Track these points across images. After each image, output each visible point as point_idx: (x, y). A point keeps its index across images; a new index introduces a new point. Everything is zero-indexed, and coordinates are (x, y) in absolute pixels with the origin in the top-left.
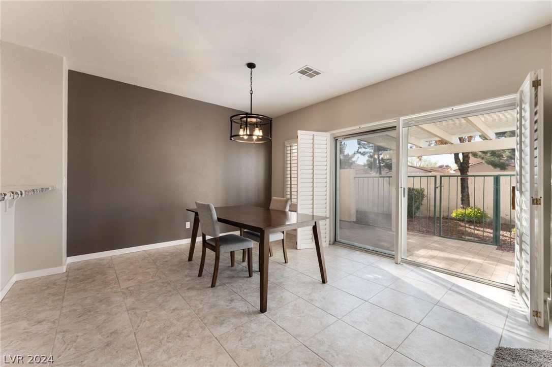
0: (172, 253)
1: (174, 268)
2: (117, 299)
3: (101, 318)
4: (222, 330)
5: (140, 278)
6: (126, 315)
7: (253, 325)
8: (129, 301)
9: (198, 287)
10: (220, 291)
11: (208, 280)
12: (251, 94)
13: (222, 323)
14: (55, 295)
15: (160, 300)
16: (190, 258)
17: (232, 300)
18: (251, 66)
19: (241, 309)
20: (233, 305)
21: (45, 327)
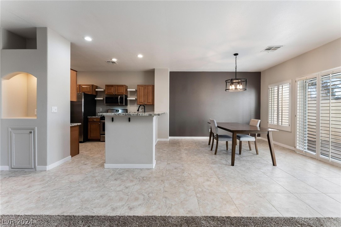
0: (203, 141)
1: (202, 146)
2: (183, 150)
3: (178, 154)
4: (214, 166)
5: (190, 147)
6: (185, 155)
7: (226, 168)
8: (186, 152)
9: (210, 153)
10: (217, 156)
11: (214, 152)
12: (236, 68)
13: (215, 164)
14: (167, 146)
15: (195, 153)
16: (209, 144)
17: (221, 160)
18: (236, 55)
19: (223, 163)
20: (221, 161)
21: (166, 152)
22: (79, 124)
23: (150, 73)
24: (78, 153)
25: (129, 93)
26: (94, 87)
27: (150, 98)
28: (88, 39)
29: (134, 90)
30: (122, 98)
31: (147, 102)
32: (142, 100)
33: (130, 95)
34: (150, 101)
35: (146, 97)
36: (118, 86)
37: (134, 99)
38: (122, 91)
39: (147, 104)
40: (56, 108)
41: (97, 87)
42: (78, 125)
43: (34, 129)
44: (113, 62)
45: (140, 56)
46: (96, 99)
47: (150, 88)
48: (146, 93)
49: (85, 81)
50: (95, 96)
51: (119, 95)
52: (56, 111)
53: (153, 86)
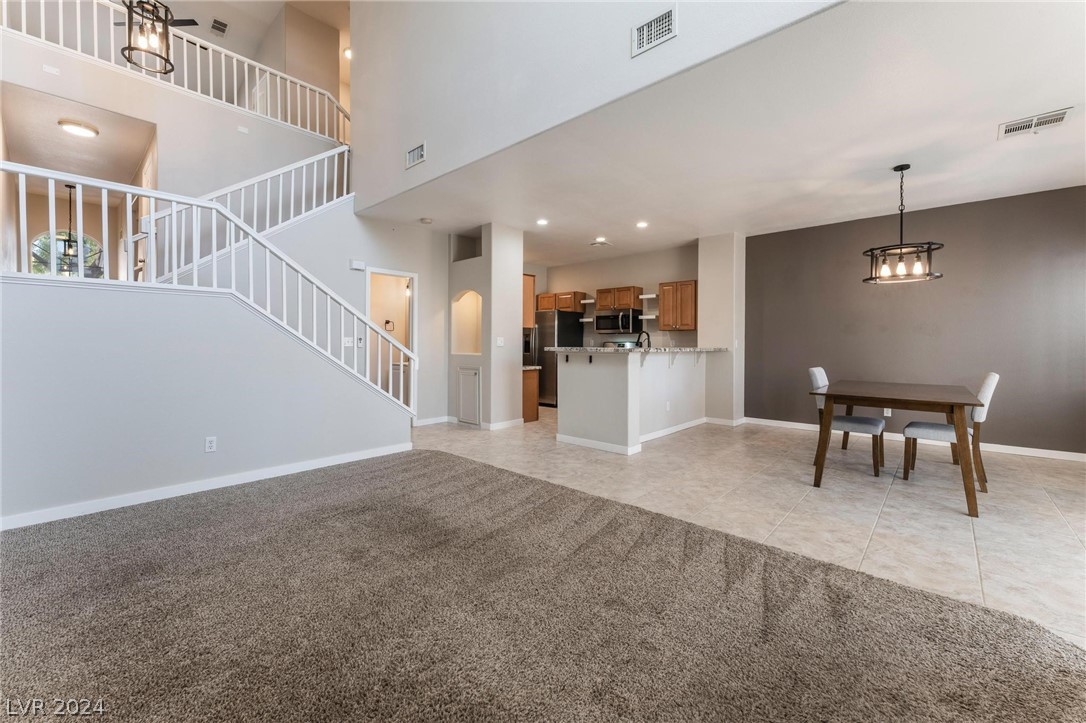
18: (902, 168)
22: (538, 368)
23: (689, 251)
24: (537, 419)
25: (645, 304)
26: (579, 296)
27: (689, 312)
28: (542, 222)
29: (654, 296)
30: (626, 317)
31: (682, 325)
32: (670, 319)
33: (649, 308)
34: (689, 320)
35: (679, 310)
36: (620, 290)
37: (654, 317)
38: (628, 301)
39: (682, 328)
40: (502, 339)
41: (584, 296)
42: (535, 370)
43: (478, 370)
44: (602, 243)
45: (642, 225)
46: (581, 320)
47: (690, 289)
48: (679, 301)
49: (564, 286)
50: (582, 315)
51: (620, 310)
52: (502, 345)
53: (696, 282)
